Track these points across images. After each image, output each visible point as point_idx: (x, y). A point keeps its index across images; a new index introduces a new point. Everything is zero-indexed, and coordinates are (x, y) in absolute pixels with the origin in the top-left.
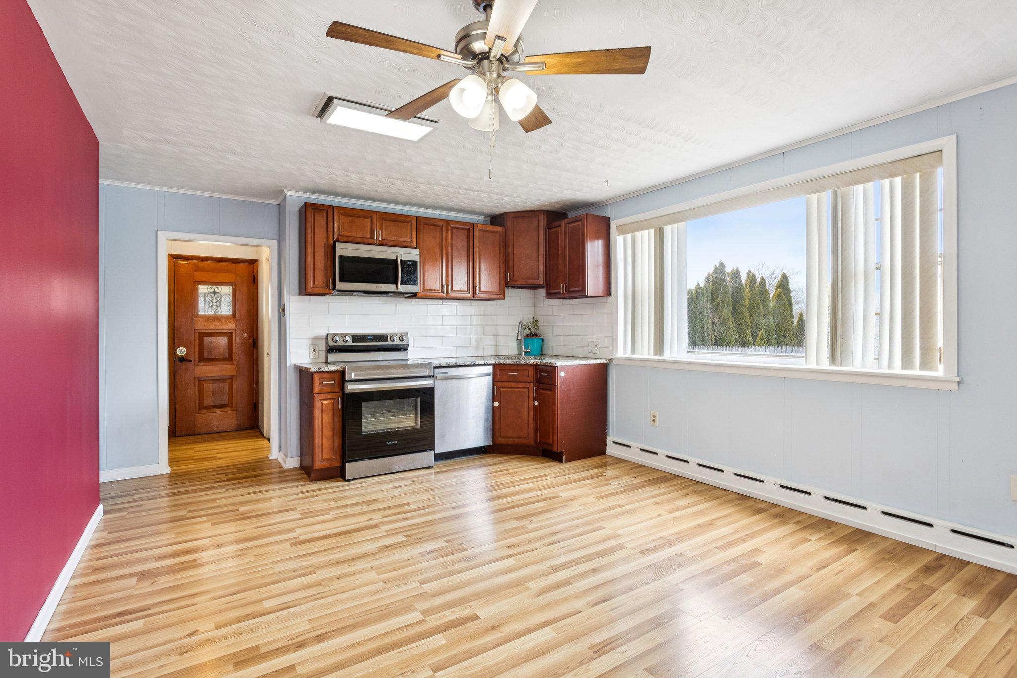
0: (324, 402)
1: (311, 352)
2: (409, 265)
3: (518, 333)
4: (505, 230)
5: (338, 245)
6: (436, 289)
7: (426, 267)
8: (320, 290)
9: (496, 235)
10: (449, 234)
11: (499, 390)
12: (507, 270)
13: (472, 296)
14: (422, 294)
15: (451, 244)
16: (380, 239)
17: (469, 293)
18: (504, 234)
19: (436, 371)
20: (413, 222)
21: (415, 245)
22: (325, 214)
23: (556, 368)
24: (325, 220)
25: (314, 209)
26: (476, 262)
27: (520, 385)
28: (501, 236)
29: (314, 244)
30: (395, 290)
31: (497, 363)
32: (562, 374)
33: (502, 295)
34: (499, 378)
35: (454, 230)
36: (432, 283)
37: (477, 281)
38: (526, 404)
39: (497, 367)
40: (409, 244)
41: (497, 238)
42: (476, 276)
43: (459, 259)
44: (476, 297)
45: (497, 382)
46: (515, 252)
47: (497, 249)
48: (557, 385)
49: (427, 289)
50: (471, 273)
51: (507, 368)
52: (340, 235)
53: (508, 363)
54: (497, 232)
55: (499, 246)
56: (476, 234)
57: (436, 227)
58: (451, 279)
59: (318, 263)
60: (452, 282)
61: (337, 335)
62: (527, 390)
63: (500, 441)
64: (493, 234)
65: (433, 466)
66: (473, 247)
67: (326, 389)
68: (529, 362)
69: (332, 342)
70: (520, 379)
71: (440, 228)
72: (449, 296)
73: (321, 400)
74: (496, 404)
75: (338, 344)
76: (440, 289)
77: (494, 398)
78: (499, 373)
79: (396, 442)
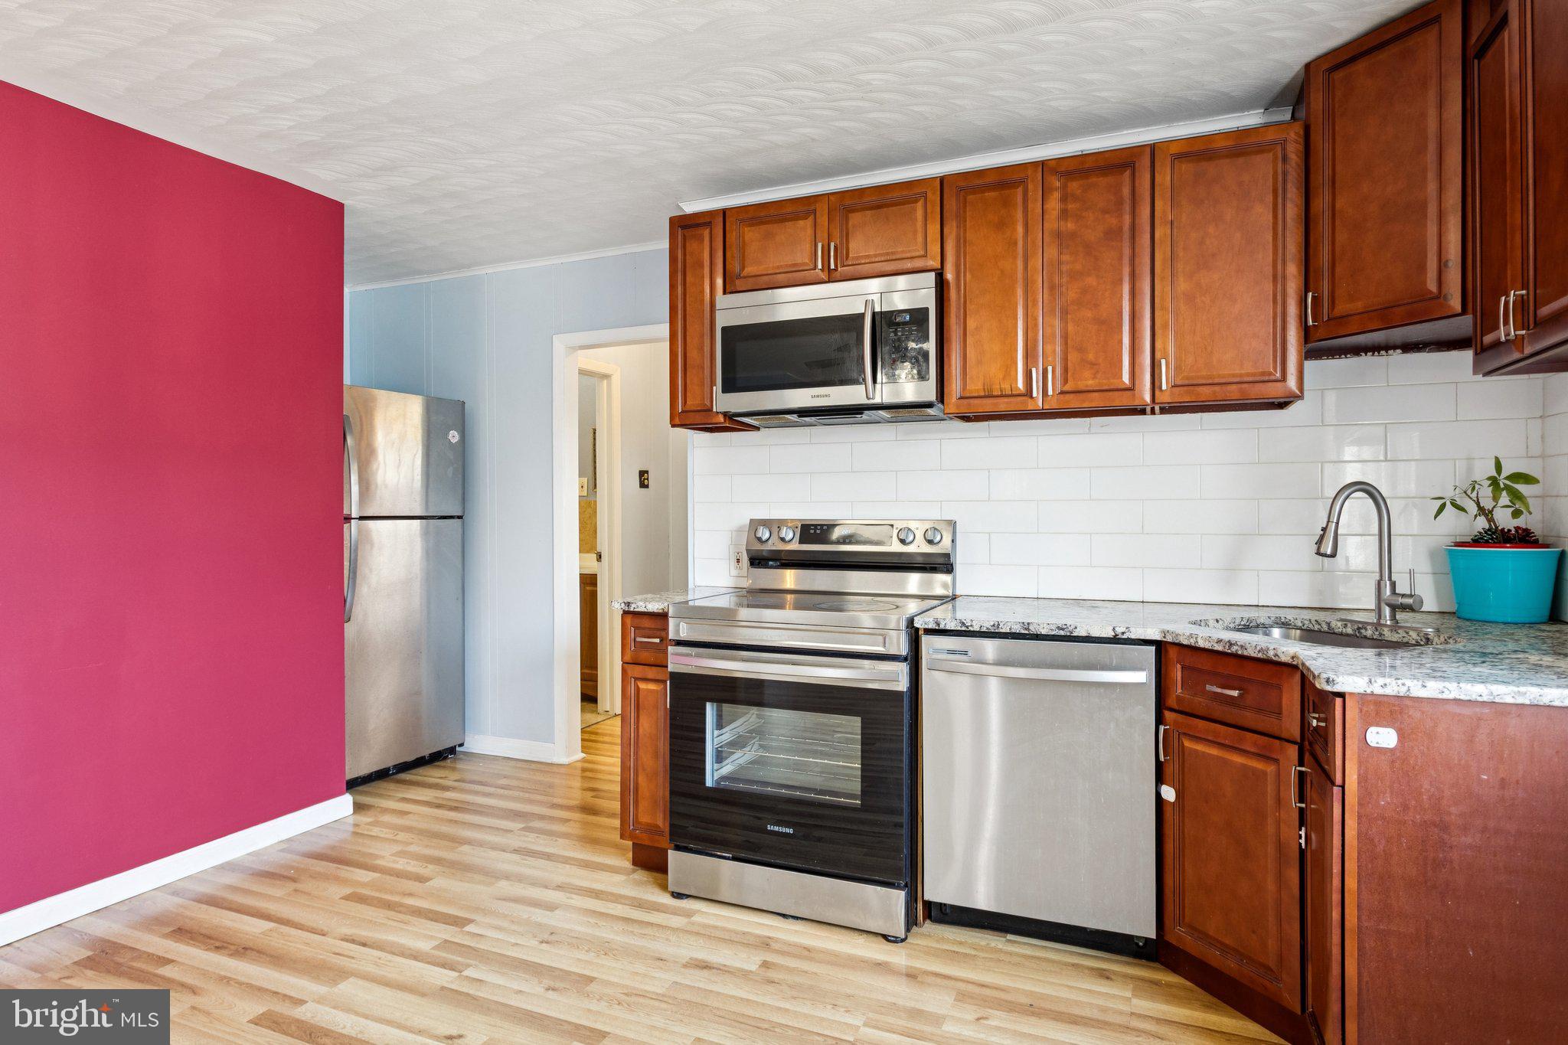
0: (642, 686)
1: (732, 561)
2: (905, 323)
3: (1324, 530)
4: (1302, 132)
5: (722, 300)
6: (1006, 387)
7: (971, 324)
8: (698, 418)
9: (1258, 158)
10: (1054, 204)
11: (1176, 741)
12: (1308, 282)
13: (1148, 398)
14: (958, 407)
15: (1059, 235)
16: (832, 267)
17: (1131, 389)
18: (1301, 148)
19: (926, 641)
20: (929, 195)
21: (936, 263)
22: (706, 233)
23: (1338, 701)
24: (704, 248)
25: (684, 227)
26: (1163, 279)
27: (1250, 741)
28: (1285, 159)
29: (685, 310)
30: (863, 401)
31: (1169, 639)
32: (1383, 737)
33: (1292, 383)
34: (1179, 699)
35: (1074, 186)
36: (994, 370)
37: (1165, 344)
38: (1271, 829)
39: (1173, 653)
40: (919, 264)
41: (1263, 167)
42: (1165, 326)
43: (1091, 281)
44: (1164, 398)
45: (1172, 710)
46: (1338, 206)
47: (1262, 214)
48: (1343, 787)
49: (975, 386)
50: (1142, 316)
51: (1205, 664)
52: (739, 277)
53: (1201, 644)
54: (1260, 149)
55: (1270, 198)
56: (1164, 178)
57: (1007, 192)
58: (1058, 349)
59: (693, 354)
60: (1065, 360)
61: (766, 523)
62: (1271, 769)
63: (1179, 935)
64: (1241, 160)
65: (906, 938)
66: (1148, 228)
67: (645, 656)
68: (1276, 655)
69: (756, 541)
70: (1249, 718)
71: (1020, 190)
72: (1053, 404)
73: (636, 679)
74: (1169, 793)
75: (769, 547)
76: (1020, 384)
77: (1159, 767)
78: (1179, 678)
79: (791, 831)
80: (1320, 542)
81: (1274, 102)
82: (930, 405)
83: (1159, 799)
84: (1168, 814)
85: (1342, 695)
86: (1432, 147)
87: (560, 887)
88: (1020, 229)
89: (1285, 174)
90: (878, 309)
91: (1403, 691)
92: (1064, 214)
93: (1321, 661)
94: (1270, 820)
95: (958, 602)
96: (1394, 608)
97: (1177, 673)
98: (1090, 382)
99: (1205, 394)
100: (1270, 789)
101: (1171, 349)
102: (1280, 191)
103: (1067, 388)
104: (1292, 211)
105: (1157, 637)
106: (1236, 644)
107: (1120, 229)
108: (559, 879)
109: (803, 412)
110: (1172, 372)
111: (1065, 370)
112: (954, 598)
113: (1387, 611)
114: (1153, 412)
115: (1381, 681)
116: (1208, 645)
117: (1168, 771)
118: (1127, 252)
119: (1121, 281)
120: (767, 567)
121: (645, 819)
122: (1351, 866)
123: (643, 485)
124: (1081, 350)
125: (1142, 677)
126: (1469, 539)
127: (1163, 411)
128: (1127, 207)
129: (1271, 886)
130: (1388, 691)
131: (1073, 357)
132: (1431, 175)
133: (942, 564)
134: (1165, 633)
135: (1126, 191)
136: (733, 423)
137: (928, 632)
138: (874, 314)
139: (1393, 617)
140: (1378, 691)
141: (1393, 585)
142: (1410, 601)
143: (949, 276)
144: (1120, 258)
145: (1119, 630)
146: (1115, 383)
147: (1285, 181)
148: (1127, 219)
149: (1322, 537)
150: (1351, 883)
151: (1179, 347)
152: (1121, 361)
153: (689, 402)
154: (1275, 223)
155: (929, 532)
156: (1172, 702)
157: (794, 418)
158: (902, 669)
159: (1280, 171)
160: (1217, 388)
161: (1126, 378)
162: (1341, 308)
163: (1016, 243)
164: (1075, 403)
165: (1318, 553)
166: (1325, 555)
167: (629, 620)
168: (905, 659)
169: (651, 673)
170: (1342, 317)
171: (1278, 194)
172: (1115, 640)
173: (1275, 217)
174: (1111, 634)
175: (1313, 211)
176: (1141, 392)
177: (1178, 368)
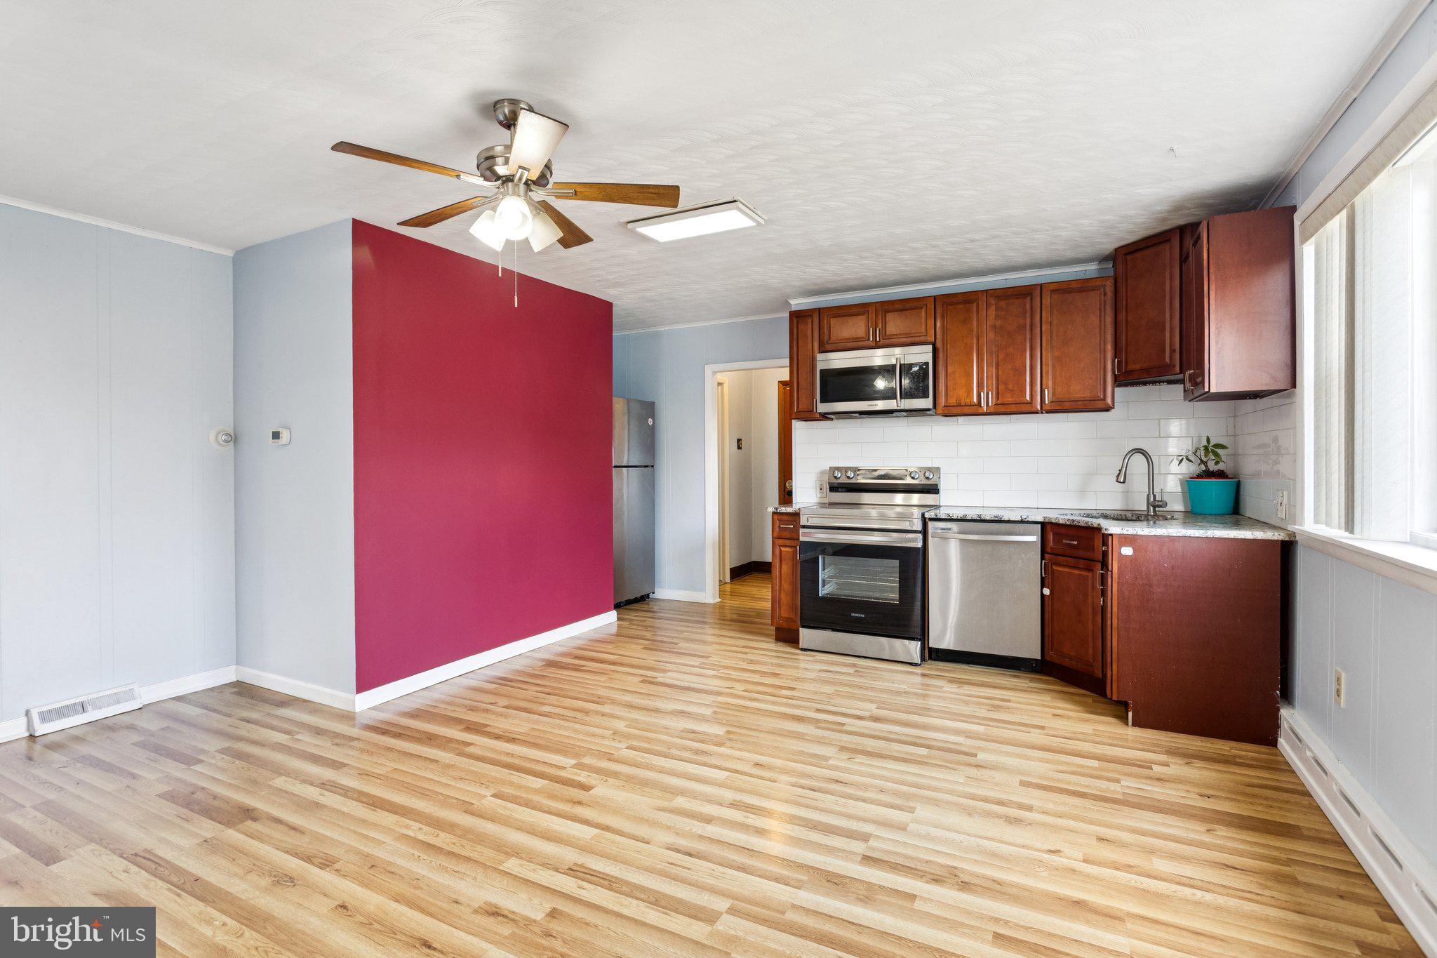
0: (783, 549)
1: (818, 489)
2: (917, 370)
3: (1120, 471)
4: (1113, 282)
5: (820, 357)
6: (968, 401)
7: (950, 369)
8: (807, 415)
9: (1092, 294)
10: (992, 312)
11: (1050, 568)
12: (1116, 354)
13: (1039, 407)
14: (943, 410)
15: (994, 327)
16: (878, 340)
17: (1031, 403)
18: (1113, 289)
19: (931, 525)
20: (928, 306)
21: (933, 340)
22: (810, 320)
23: (1110, 537)
24: (810, 329)
25: (798, 317)
26: (1047, 350)
27: (1082, 563)
28: (1105, 294)
29: (798, 360)
30: (895, 408)
31: (1047, 521)
32: (1127, 551)
33: (1109, 401)
34: (1052, 548)
35: (1003, 304)
36: (961, 393)
37: (1047, 381)
38: (1090, 601)
39: (1048, 527)
40: (923, 339)
41: (1094, 299)
42: (1047, 373)
43: (1011, 350)
44: (1045, 407)
45: (1048, 553)
46: (1129, 318)
47: (1094, 320)
48: (1112, 571)
49: (952, 401)
50: (1036, 368)
51: (1063, 531)
52: (827, 343)
53: (1061, 522)
54: (1094, 289)
55: (1098, 312)
56: (1047, 301)
57: (968, 305)
58: (994, 383)
59: (802, 382)
60: (998, 388)
61: (838, 469)
62: (1090, 574)
63: (1052, 656)
64: (1084, 294)
65: (920, 665)
66: (1039, 325)
67: (785, 534)
68: (1092, 524)
69: (833, 478)
70: (1081, 553)
71: (975, 305)
72: (992, 410)
73: (780, 546)
74: (1047, 592)
75: (841, 481)
76: (975, 400)
77: (1043, 579)
78: (1052, 539)
79: (863, 616)
80: (1118, 476)
81: (1104, 259)
82: (929, 410)
83: (1043, 595)
84: (1046, 599)
85: (1111, 535)
86: (1168, 298)
87: (743, 647)
88: (975, 323)
89: (1105, 302)
90: (902, 362)
91: (1135, 533)
92: (997, 317)
93: (1113, 528)
94: (1090, 597)
95: (941, 508)
96: (1155, 507)
97: (1051, 537)
98: (1010, 399)
99: (1067, 405)
100: (1090, 582)
101: (1050, 384)
102: (1103, 309)
103: (998, 402)
104: (1109, 319)
105: (1042, 520)
106: (1075, 521)
107: (1025, 324)
108: (743, 644)
109: (862, 413)
110: (1050, 395)
111: (998, 393)
112: (940, 507)
113: (1152, 508)
114: (1042, 413)
115: (1127, 529)
116: (1064, 522)
117: (1046, 582)
118: (1028, 336)
119: (1025, 350)
120: (838, 491)
121: (784, 614)
122: (1115, 603)
123: (739, 448)
124: (1006, 384)
125: (1034, 538)
126: (1195, 476)
127: (1047, 413)
128: (1028, 314)
129: (1090, 626)
130: (1129, 533)
131: (1002, 387)
132: (1167, 310)
133: (932, 489)
134: (1045, 518)
135: (1028, 306)
136: (824, 417)
137: (931, 519)
138: (901, 365)
139: (1154, 511)
140: (1125, 532)
141: (1155, 496)
142: (1161, 503)
143: (939, 344)
144: (1025, 339)
145: (1023, 517)
146: (1022, 400)
147: (1105, 305)
148: (1028, 321)
149: (1119, 474)
150: (1115, 609)
151: (1054, 383)
152: (1025, 389)
153: (800, 407)
154: (1100, 324)
155: (927, 473)
156: (1048, 550)
157: (857, 415)
158: (920, 536)
159: (1102, 300)
160: (1072, 403)
161: (1028, 398)
162: (1131, 367)
163: (972, 330)
164: (1002, 409)
165: (1117, 481)
166: (1120, 482)
167: (776, 517)
168: (920, 532)
169: (788, 542)
170: (1131, 371)
171: (1102, 310)
172: (1022, 522)
173: (1100, 321)
174: (1020, 519)
175: (1118, 319)
176: (1036, 404)
177: (1054, 394)
